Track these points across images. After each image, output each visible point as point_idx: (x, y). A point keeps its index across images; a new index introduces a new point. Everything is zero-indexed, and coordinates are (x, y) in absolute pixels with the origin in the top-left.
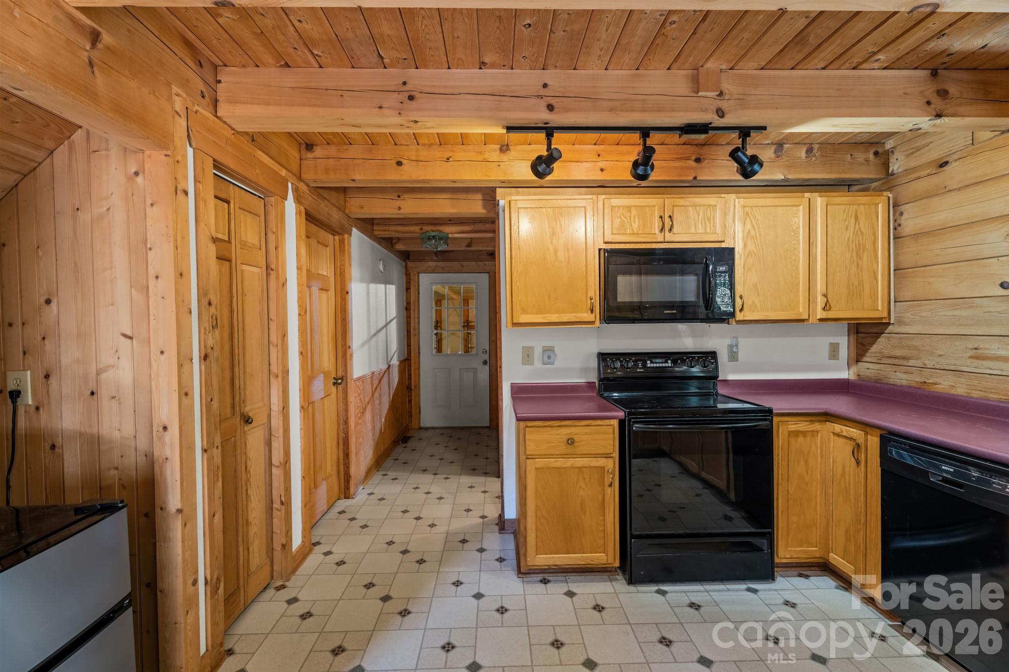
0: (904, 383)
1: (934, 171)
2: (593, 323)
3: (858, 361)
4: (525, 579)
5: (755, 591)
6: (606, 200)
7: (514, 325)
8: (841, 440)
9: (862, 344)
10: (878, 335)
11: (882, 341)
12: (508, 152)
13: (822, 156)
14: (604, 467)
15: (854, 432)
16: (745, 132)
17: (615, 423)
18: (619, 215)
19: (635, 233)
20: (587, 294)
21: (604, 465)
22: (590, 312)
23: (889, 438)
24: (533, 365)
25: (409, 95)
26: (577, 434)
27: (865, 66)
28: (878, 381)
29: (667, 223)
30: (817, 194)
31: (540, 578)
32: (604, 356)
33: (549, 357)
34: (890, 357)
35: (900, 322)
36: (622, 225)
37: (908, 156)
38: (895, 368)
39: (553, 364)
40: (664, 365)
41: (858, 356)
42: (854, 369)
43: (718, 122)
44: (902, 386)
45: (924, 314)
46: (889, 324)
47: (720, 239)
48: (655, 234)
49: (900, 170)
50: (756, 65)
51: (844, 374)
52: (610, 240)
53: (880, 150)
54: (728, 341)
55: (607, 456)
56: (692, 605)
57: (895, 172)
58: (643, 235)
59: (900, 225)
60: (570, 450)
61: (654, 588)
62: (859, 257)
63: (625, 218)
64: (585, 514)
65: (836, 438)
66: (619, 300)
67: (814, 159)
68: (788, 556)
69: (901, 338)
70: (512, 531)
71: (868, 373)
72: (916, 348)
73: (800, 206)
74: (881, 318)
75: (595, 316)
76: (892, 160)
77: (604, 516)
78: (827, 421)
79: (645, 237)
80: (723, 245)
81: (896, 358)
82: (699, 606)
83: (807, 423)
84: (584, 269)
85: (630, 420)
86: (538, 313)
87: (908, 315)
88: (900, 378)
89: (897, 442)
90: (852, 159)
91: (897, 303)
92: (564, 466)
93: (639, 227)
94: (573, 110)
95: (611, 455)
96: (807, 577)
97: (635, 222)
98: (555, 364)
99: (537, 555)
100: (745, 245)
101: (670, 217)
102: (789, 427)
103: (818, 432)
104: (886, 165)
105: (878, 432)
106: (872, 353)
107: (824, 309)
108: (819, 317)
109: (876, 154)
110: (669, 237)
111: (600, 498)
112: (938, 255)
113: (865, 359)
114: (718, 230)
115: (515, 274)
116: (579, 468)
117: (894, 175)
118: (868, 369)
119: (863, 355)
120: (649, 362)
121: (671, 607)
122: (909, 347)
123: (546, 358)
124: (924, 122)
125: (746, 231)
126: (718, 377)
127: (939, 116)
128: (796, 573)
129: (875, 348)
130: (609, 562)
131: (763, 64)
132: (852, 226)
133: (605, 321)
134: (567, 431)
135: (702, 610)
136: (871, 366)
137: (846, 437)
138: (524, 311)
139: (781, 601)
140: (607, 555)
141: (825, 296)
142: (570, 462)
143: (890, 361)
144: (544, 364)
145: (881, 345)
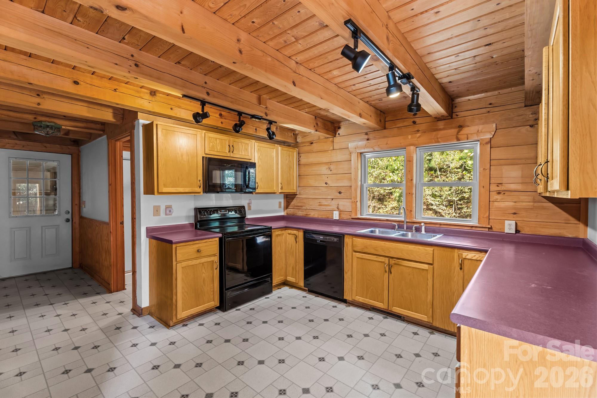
0: (301, 215)
1: (309, 145)
2: (199, 193)
3: (287, 208)
4: (174, 329)
5: (268, 298)
6: (206, 134)
7: (158, 193)
8: (291, 235)
9: (288, 202)
10: (293, 198)
11: (295, 201)
12: (155, 96)
13: (280, 131)
14: (213, 261)
15: (295, 232)
16: (271, 122)
17: (217, 239)
18: (212, 142)
19: (219, 151)
20: (197, 178)
21: (213, 260)
22: (199, 187)
23: (306, 232)
24: (160, 216)
25: (135, 63)
26: (202, 247)
27: (302, 110)
28: (293, 215)
29: (231, 148)
30: (279, 145)
31: (181, 325)
32: (200, 210)
33: (170, 211)
34: (297, 206)
35: (300, 194)
36: (213, 146)
37: (302, 137)
38: (298, 210)
39: (171, 215)
40: (225, 213)
41: (287, 207)
42: (286, 211)
43: (265, 117)
44: (301, 216)
45: (307, 191)
46: (297, 194)
47: (250, 158)
48: (227, 153)
49: (300, 142)
50: (276, 100)
51: (282, 213)
52: (208, 153)
53: (295, 133)
54: (247, 201)
55: (214, 255)
56: (251, 309)
57: (299, 142)
58: (221, 153)
59: (300, 160)
60: (198, 255)
61: (235, 309)
62: (290, 170)
63: (215, 143)
64: (205, 285)
65: (289, 235)
66: (213, 182)
67: (278, 132)
68: (276, 282)
69: (300, 199)
70: (148, 313)
71: (290, 212)
72: (304, 203)
73: (274, 149)
74: (295, 193)
75: (201, 190)
76: (298, 137)
77: (213, 284)
78: (286, 230)
79: (222, 154)
80: (251, 161)
81: (299, 206)
82: (254, 309)
83: (281, 231)
84: (196, 165)
85: (225, 237)
86: (172, 187)
87: (302, 191)
88: (300, 213)
89: (308, 232)
90: (288, 134)
91: (299, 188)
92: (196, 263)
93: (220, 148)
94: (217, 98)
95: (216, 255)
96: (280, 288)
97: (218, 146)
98: (173, 215)
99: (182, 312)
100: (258, 162)
101: (233, 146)
102: (276, 233)
103: (283, 234)
104: (296, 139)
105: (302, 230)
106: (291, 205)
107: (281, 189)
108: (279, 192)
109: (294, 134)
110: (232, 155)
111: (212, 276)
112: (310, 172)
113: (289, 207)
114: (249, 155)
115: (160, 165)
116: (202, 263)
117: (298, 143)
118: (290, 211)
119: (288, 206)
120: (219, 212)
121: (245, 313)
122: (302, 202)
123: (168, 212)
124: (313, 131)
125: (258, 156)
126: (246, 217)
127: (316, 131)
128: (277, 288)
129: (292, 203)
130: (216, 305)
131: (279, 101)
132: (288, 159)
133: (205, 192)
134: (197, 246)
135: (255, 309)
136: (291, 210)
137: (292, 234)
138: (165, 186)
139: (277, 298)
140: (215, 302)
141: (281, 184)
142: (198, 261)
143: (297, 208)
144: (166, 215)
145: (294, 202)
